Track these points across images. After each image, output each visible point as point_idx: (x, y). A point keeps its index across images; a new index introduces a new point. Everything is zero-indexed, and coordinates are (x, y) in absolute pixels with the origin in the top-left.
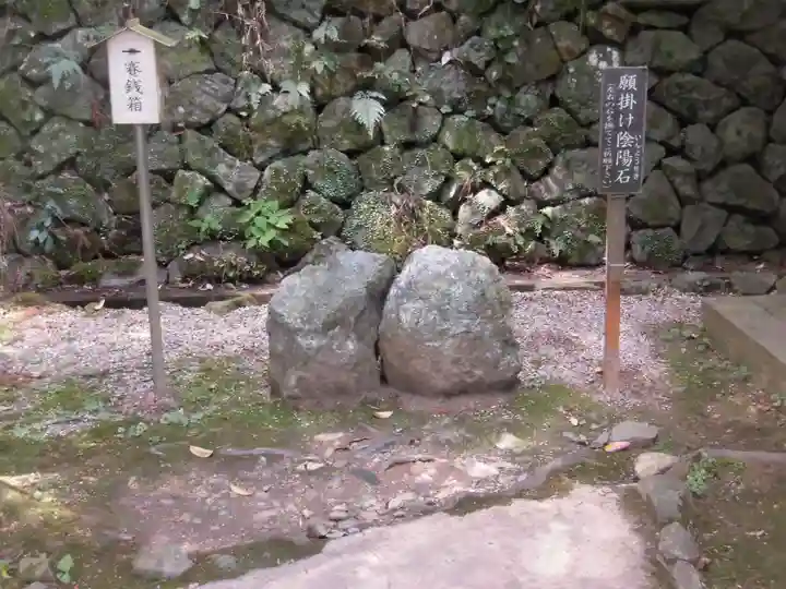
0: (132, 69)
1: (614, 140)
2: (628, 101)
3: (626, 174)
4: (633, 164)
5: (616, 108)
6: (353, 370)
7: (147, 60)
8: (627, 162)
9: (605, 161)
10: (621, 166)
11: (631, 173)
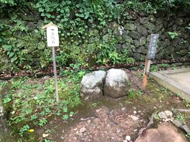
0: (53, 34)
1: (151, 49)
2: (155, 41)
3: (152, 55)
4: (154, 53)
5: (152, 42)
6: (99, 95)
7: (56, 32)
8: (153, 52)
9: (149, 52)
10: (152, 53)
11: (153, 55)
